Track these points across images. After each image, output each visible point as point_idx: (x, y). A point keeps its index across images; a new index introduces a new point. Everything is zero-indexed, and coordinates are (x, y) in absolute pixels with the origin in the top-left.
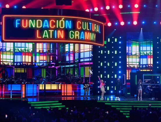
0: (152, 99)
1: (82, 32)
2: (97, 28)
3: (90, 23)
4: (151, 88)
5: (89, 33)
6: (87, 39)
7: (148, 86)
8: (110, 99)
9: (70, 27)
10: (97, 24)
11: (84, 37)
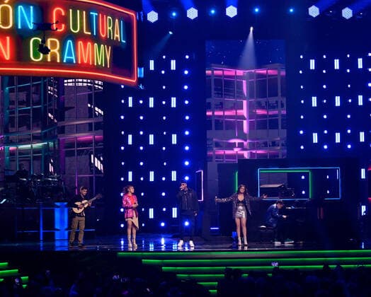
0: (287, 244)
1: (69, 42)
2: (113, 28)
3: (94, 14)
4: (282, 211)
5: (89, 44)
6: (85, 62)
7: (275, 205)
8: (158, 245)
9: (31, 26)
10: (114, 15)
11: (73, 58)
